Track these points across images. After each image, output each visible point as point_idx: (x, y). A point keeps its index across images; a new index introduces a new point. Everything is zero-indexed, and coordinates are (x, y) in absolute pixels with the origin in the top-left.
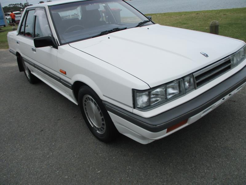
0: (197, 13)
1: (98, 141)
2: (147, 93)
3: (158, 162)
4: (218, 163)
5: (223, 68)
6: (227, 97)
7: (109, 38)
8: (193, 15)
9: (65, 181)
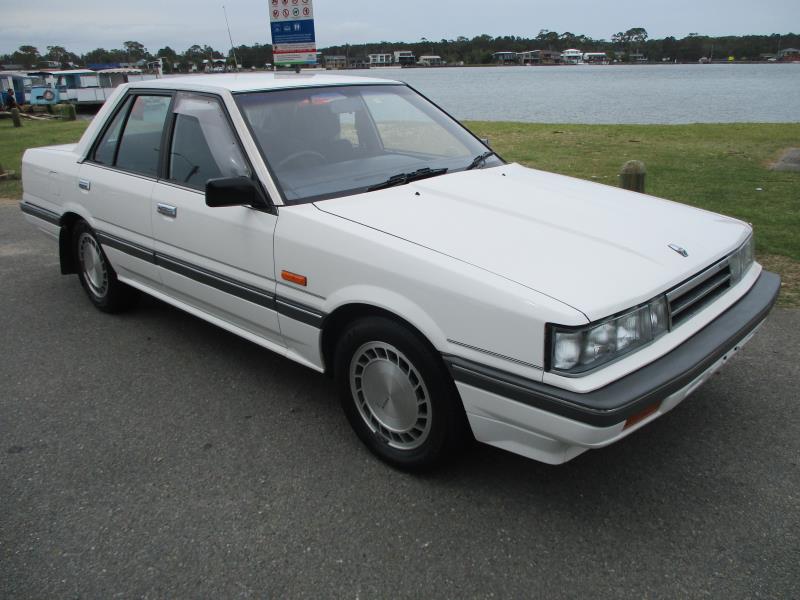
0: (556, 129)
1: (391, 471)
2: (578, 333)
3: (573, 517)
4: (717, 514)
5: (716, 284)
6: (730, 353)
7: (417, 194)
8: (546, 135)
9: (340, 571)
